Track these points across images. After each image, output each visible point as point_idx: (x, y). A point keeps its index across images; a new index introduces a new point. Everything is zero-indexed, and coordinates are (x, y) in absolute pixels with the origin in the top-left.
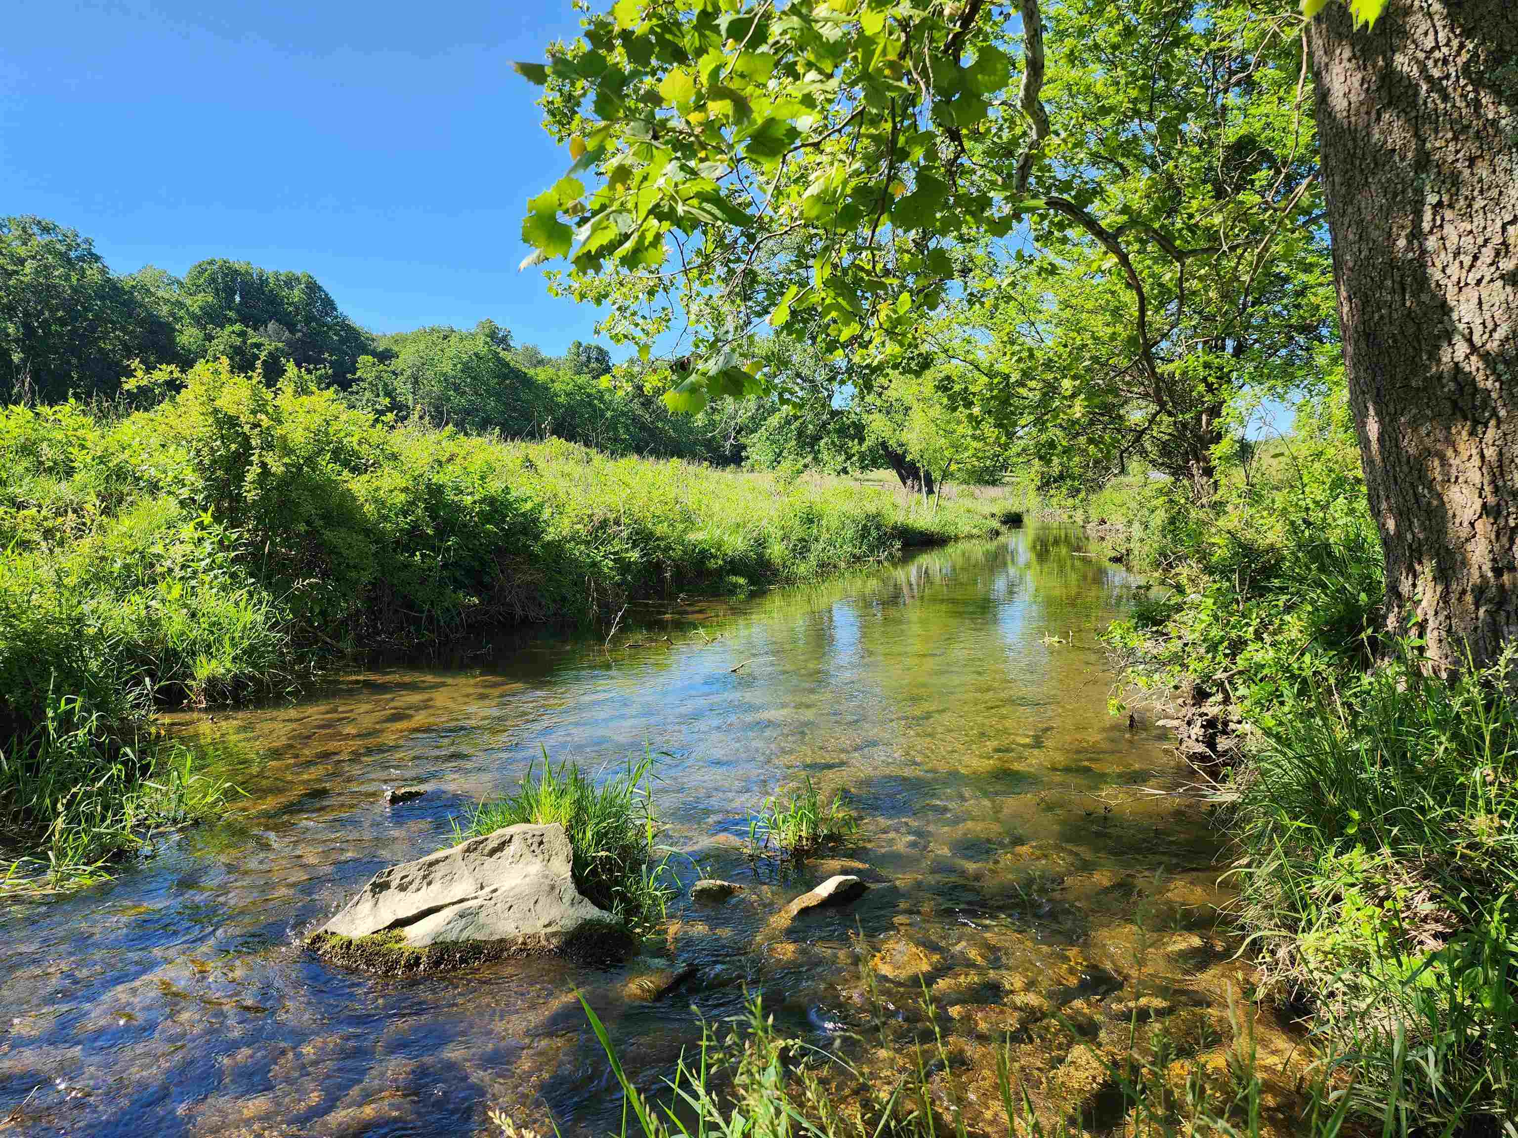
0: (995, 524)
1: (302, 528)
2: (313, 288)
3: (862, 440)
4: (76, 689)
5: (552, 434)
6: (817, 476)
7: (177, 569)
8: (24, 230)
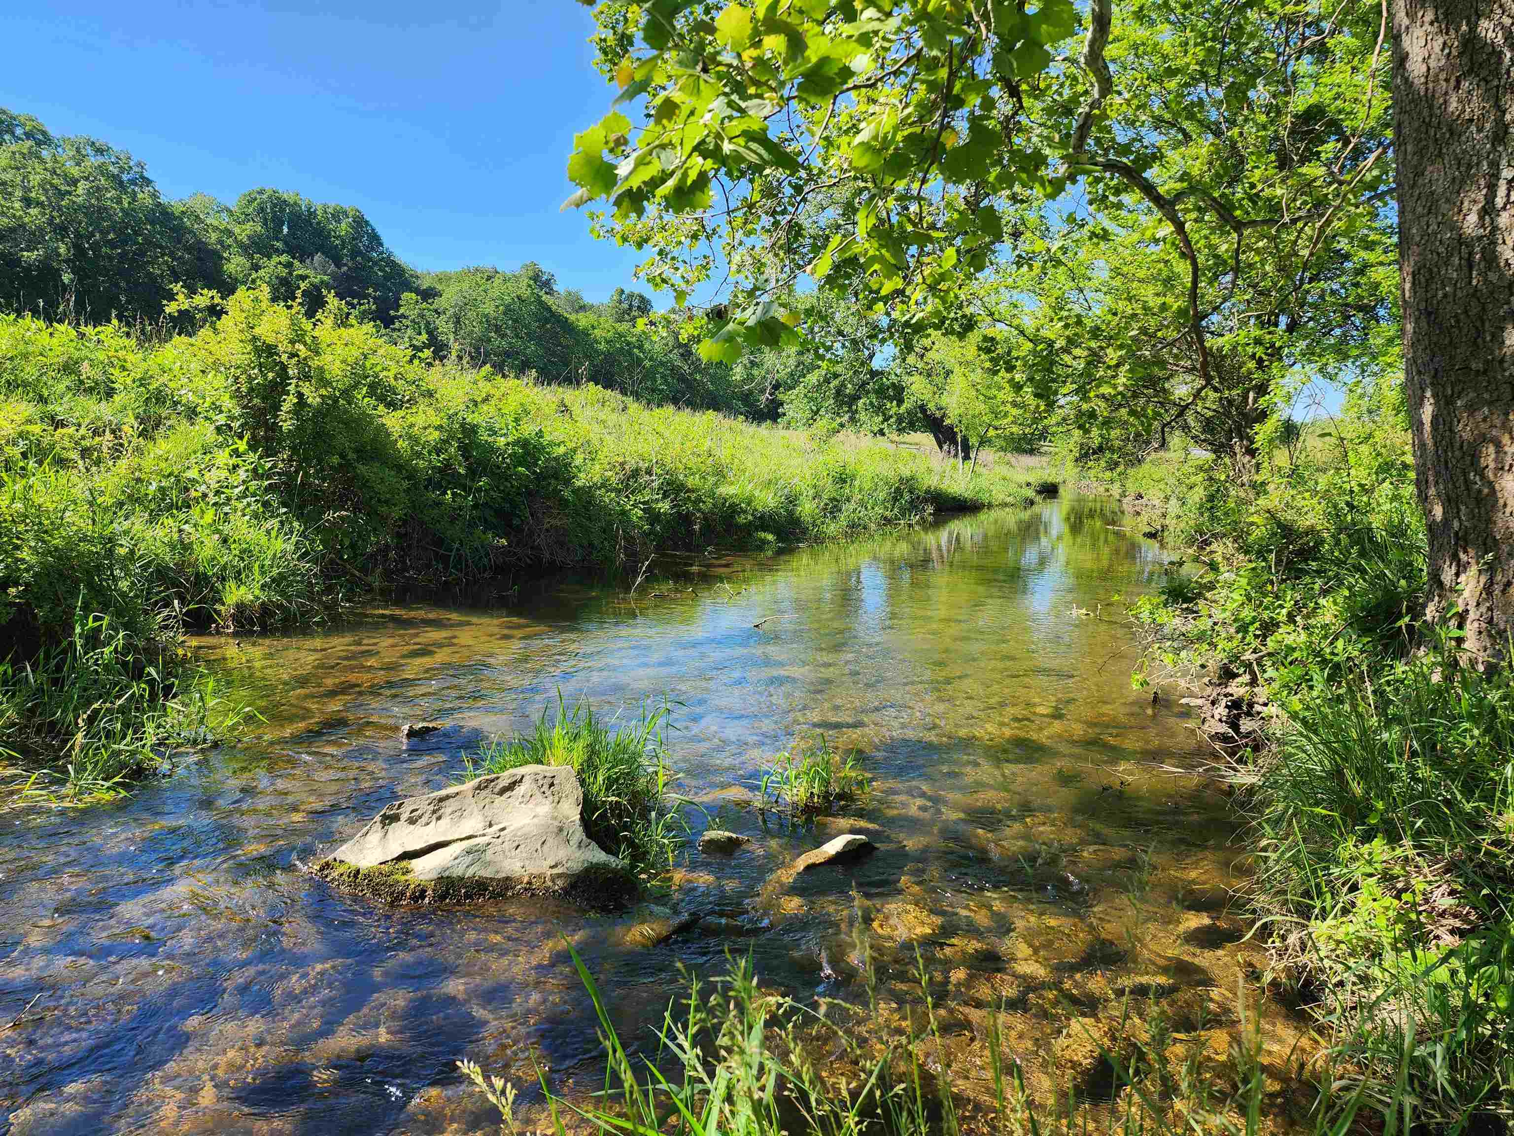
0: (1030, 493)
1: (335, 460)
2: (360, 222)
3: (900, 402)
4: (105, 608)
5: (588, 380)
6: (853, 437)
7: (211, 495)
8: (78, 150)
